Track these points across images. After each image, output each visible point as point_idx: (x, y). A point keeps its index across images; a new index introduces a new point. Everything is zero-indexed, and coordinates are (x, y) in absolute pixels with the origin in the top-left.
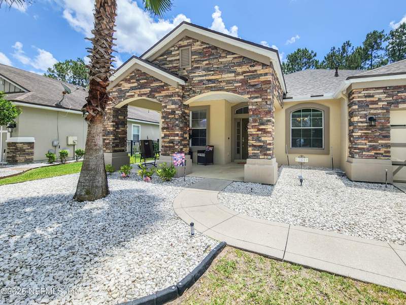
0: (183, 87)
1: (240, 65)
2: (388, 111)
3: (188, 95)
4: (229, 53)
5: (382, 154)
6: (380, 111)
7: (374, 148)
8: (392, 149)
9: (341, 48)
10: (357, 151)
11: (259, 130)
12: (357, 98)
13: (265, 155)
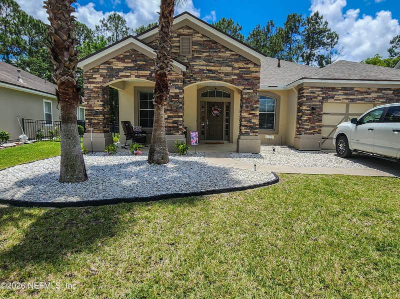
0: (184, 73)
1: (237, 61)
2: (322, 104)
3: (189, 81)
4: (227, 49)
5: (317, 132)
6: (318, 103)
7: (313, 128)
8: (323, 129)
9: (266, 28)
10: (304, 130)
11: (250, 114)
12: (306, 93)
13: (254, 132)
